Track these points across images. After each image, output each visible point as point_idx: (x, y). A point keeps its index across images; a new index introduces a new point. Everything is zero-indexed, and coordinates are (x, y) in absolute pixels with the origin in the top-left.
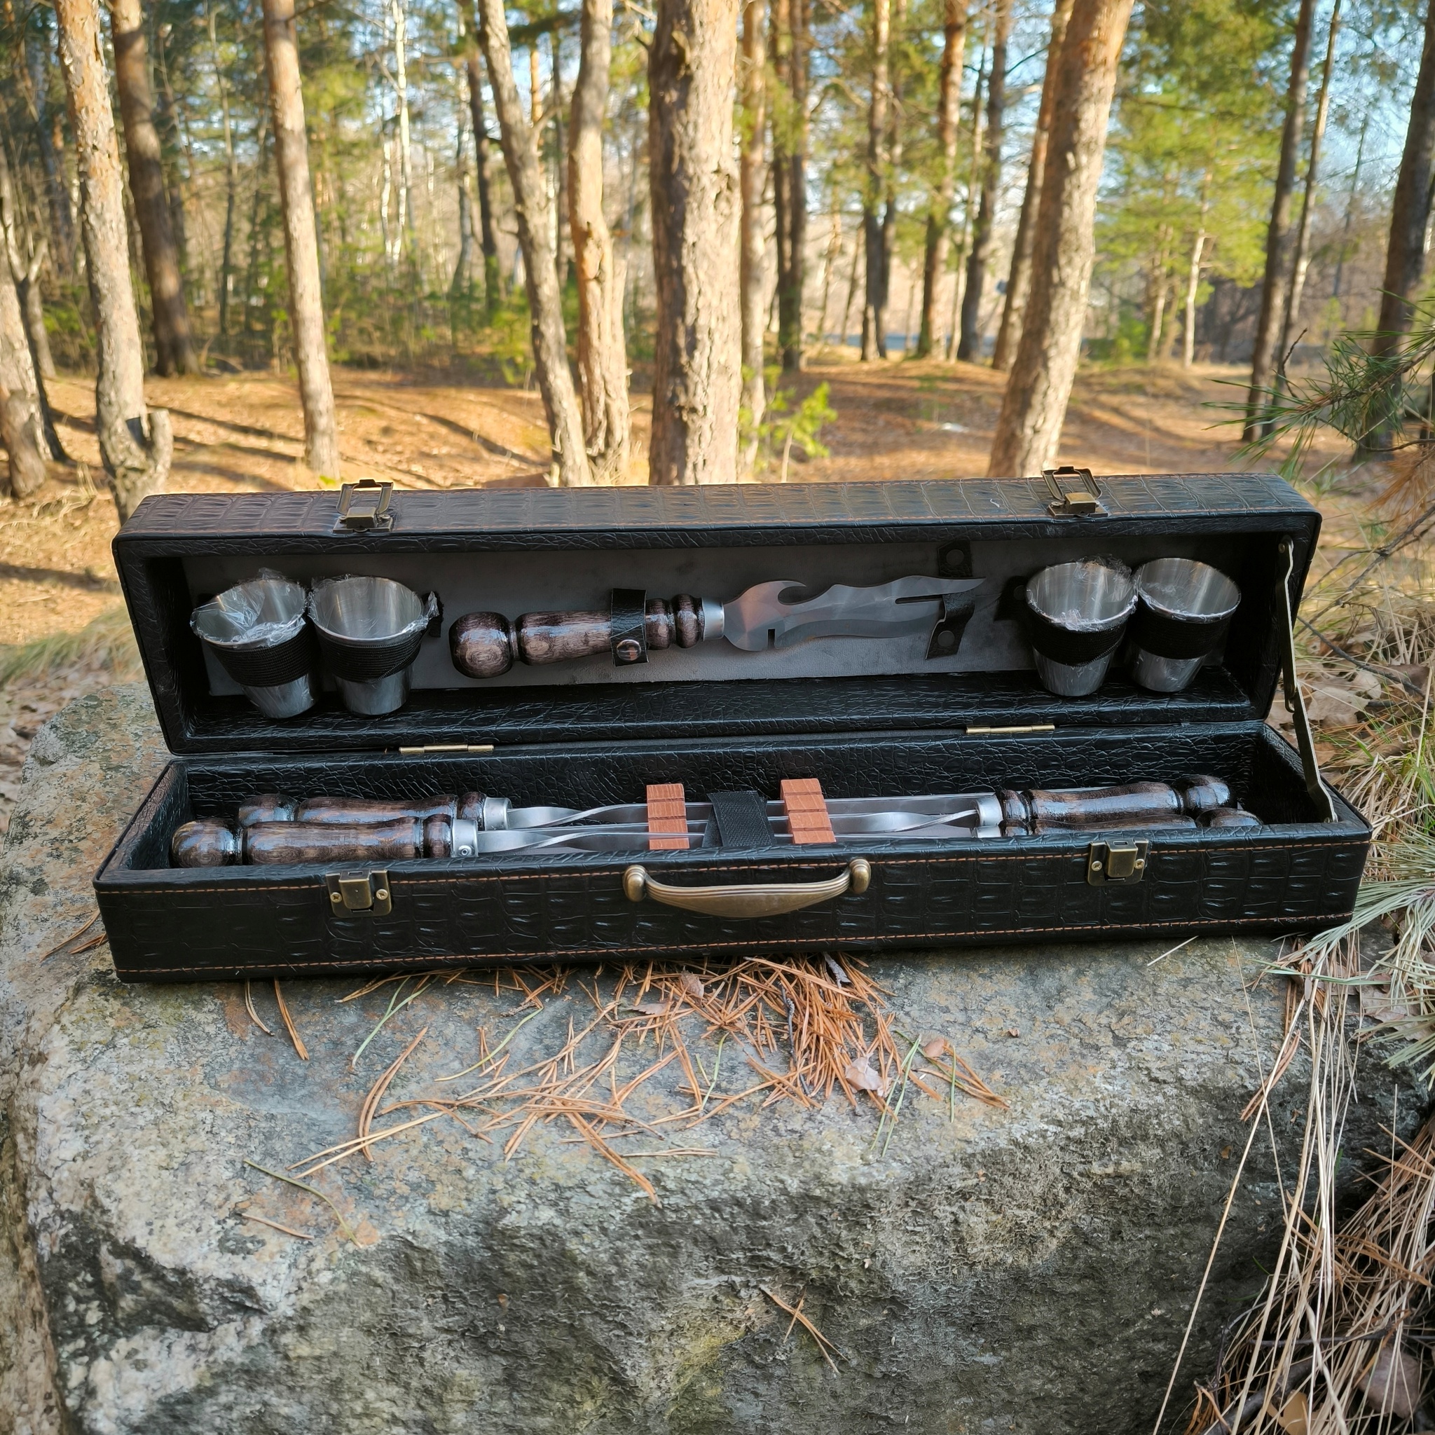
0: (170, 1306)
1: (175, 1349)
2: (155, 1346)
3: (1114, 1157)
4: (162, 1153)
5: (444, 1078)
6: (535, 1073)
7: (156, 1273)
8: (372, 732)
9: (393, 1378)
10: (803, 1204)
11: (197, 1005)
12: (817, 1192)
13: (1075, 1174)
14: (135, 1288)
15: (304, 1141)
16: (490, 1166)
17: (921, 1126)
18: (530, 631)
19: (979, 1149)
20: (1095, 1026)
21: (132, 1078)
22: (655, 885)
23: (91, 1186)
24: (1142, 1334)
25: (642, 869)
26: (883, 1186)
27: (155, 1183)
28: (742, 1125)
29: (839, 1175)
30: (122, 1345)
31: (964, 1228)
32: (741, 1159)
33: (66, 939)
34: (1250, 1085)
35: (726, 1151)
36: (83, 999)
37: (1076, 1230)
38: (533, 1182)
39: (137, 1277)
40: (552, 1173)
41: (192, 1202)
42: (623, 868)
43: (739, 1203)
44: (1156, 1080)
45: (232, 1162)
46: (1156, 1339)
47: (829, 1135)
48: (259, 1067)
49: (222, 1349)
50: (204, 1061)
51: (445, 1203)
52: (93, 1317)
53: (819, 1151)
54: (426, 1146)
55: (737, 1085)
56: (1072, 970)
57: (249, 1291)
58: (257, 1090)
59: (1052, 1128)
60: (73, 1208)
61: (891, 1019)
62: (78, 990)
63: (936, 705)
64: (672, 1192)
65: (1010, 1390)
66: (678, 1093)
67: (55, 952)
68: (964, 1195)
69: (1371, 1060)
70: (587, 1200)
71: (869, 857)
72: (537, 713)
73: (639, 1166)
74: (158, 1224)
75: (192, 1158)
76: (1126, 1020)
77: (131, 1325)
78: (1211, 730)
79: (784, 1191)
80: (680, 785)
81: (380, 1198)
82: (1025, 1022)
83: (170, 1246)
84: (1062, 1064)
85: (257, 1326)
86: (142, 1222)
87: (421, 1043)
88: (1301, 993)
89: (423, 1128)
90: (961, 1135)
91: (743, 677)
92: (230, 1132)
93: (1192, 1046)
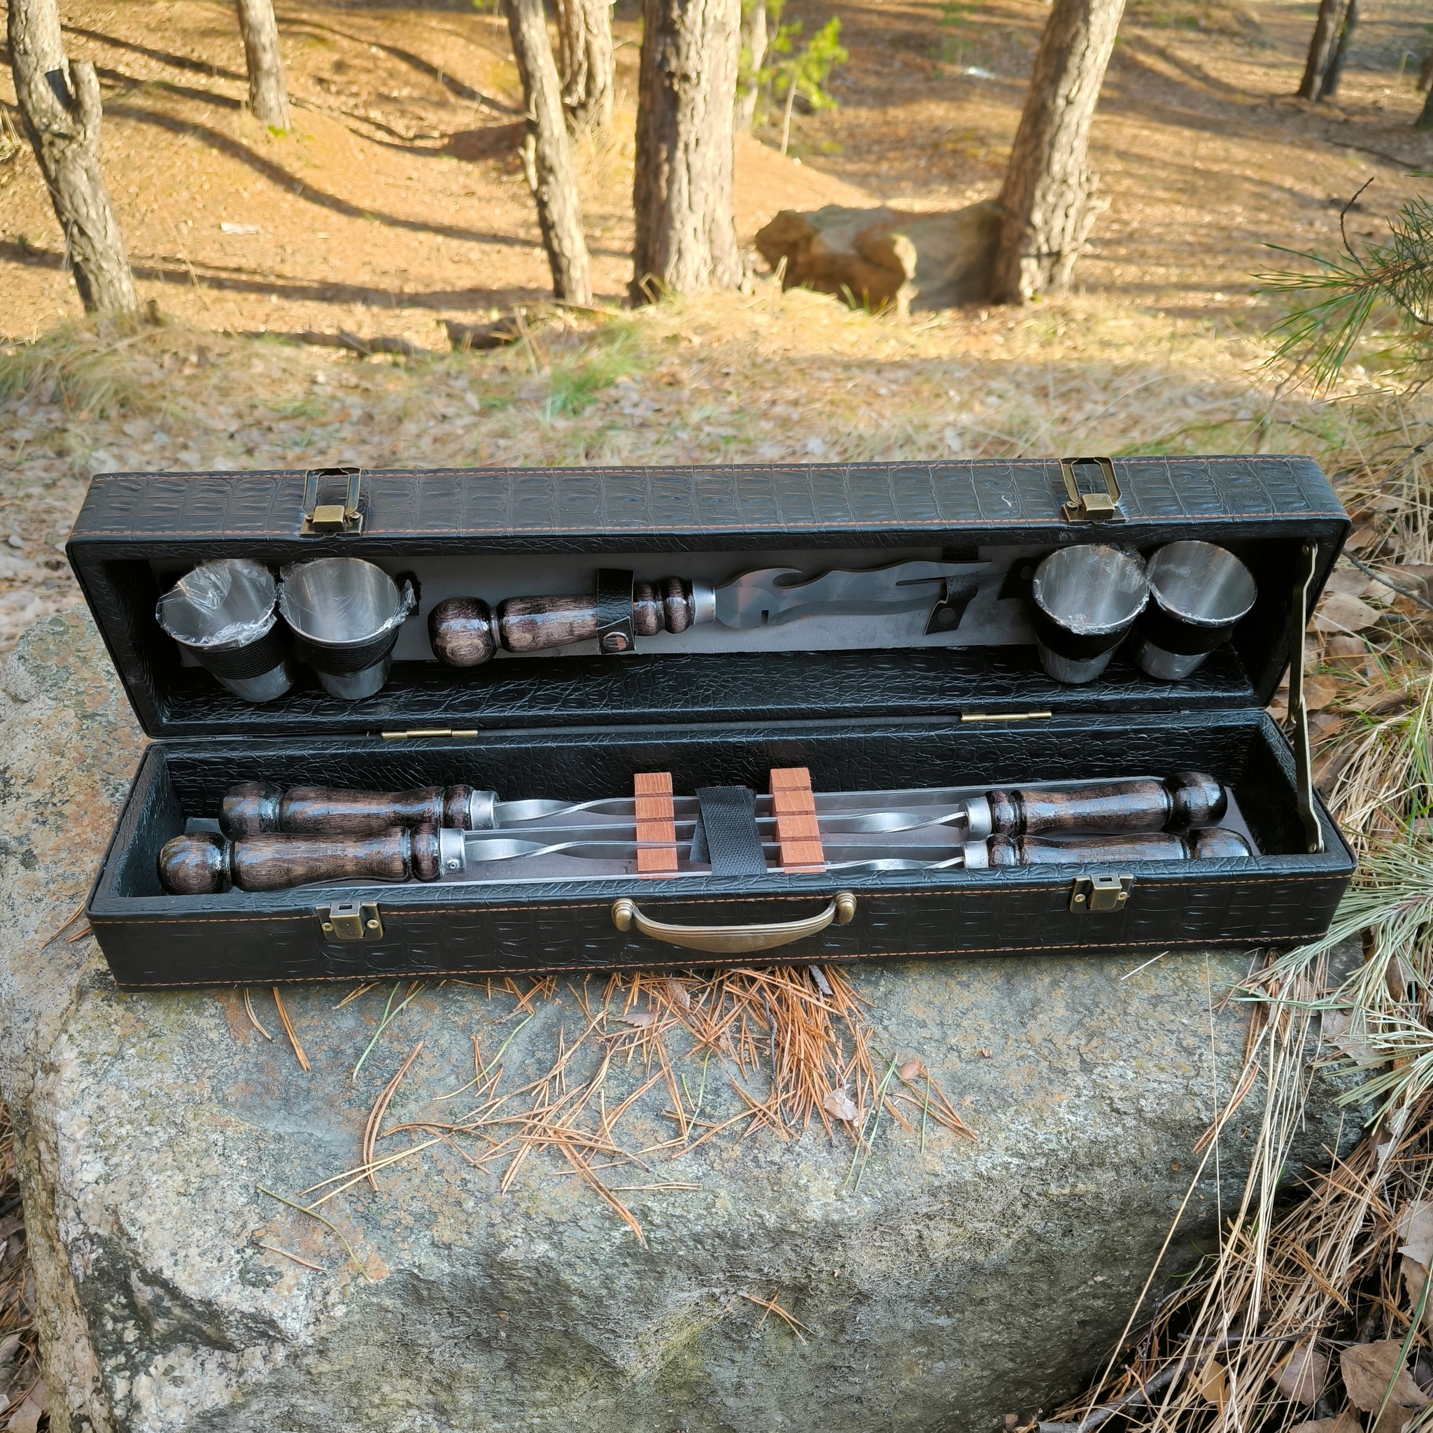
0: (200, 1329)
1: (208, 1366)
2: (189, 1363)
3: (1071, 1180)
4: (179, 1178)
5: (441, 1098)
6: (529, 1092)
7: (186, 1304)
8: (354, 718)
9: (405, 1374)
10: (778, 1237)
11: (199, 1010)
12: (793, 1227)
13: (1034, 1195)
14: (167, 1313)
15: (312, 1165)
16: (488, 1199)
17: (893, 1158)
18: (512, 619)
19: (945, 1182)
20: (1064, 1049)
21: (143, 1094)
22: (643, 920)
23: (115, 1212)
24: (1083, 1295)
25: (629, 902)
26: (854, 1220)
27: (175, 1210)
28: (725, 1155)
29: (814, 1212)
30: (160, 1362)
31: (927, 1242)
32: (723, 1193)
33: (62, 924)
34: (1204, 1116)
35: (708, 1183)
36: (87, 1006)
37: (1031, 1232)
38: (528, 1216)
39: (167, 1303)
40: (545, 1207)
41: (211, 1230)
42: (612, 900)
43: (720, 1236)
44: (1117, 1111)
45: (246, 1187)
46: (1095, 1297)
47: (806, 1168)
48: (264, 1079)
49: (251, 1372)
50: (210, 1072)
51: (447, 1236)
52: (131, 1335)
53: (796, 1185)
54: (427, 1175)
55: (721, 1111)
56: (1047, 980)
57: (272, 1323)
58: (262, 1104)
59: (1015, 1161)
60: (101, 1232)
61: (869, 1034)
62: (81, 994)
63: (932, 691)
64: (658, 1226)
65: (961, 1342)
66: (664, 1117)
67: (53, 939)
68: (929, 1217)
69: (1323, 1086)
70: (580, 1234)
71: (855, 891)
72: (521, 694)
73: (627, 1200)
74: (182, 1253)
75: (207, 1183)
76: (1094, 1043)
77: (167, 1343)
78: (1210, 720)
79: (762, 1225)
80: (668, 774)
81: (387, 1228)
82: (996, 1039)
83: (196, 1277)
84: (1030, 1090)
85: (280, 1353)
86: (166, 1253)
87: (419, 1055)
88: (1265, 1017)
89: (426, 1156)
90: (929, 1168)
91: (735, 651)
92: (241, 1154)
93: (1155, 1074)
